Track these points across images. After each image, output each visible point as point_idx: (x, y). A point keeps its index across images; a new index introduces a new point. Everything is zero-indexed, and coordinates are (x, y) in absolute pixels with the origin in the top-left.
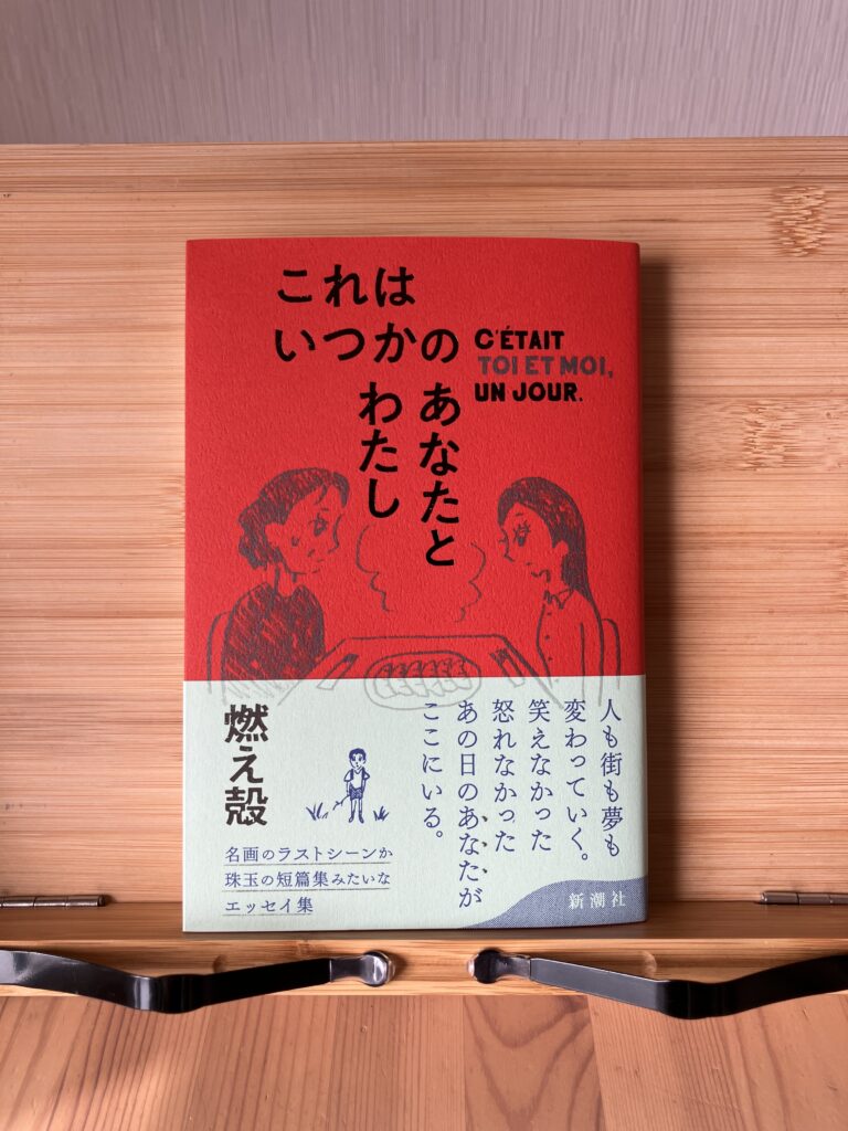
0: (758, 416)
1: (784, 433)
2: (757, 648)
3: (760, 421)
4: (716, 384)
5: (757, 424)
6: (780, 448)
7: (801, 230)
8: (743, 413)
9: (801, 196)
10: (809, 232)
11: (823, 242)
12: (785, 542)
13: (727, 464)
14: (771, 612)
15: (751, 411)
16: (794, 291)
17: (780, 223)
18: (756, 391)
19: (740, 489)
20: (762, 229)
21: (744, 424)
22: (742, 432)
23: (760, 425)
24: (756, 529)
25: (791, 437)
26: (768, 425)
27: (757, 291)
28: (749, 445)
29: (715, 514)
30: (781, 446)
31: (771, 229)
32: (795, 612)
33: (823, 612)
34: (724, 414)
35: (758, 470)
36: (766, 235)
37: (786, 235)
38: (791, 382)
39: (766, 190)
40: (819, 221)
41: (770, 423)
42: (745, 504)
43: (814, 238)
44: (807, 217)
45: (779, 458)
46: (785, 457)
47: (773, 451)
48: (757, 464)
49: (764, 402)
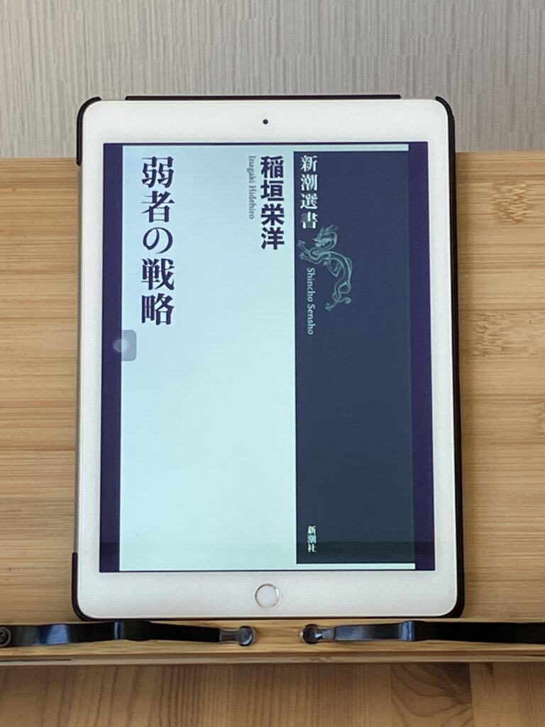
0: (484, 322)
1: (503, 333)
3: (486, 326)
5: (484, 327)
6: (499, 342)
7: (512, 208)
8: (476, 321)
9: (511, 187)
10: (517, 209)
11: (525, 216)
15: (481, 320)
16: (508, 245)
17: (499, 204)
18: (483, 307)
20: (488, 208)
21: (477, 328)
22: (475, 332)
23: (486, 328)
25: (505, 335)
26: (492, 329)
28: (480, 341)
31: (493, 207)
33: (526, 443)
35: (486, 356)
36: (492, 211)
37: (502, 211)
38: (505, 301)
39: (491, 184)
40: (523, 203)
41: (492, 326)
43: (520, 213)
44: (515, 200)
45: (500, 349)
46: (503, 348)
47: (495, 344)
48: (485, 353)
49: (489, 314)
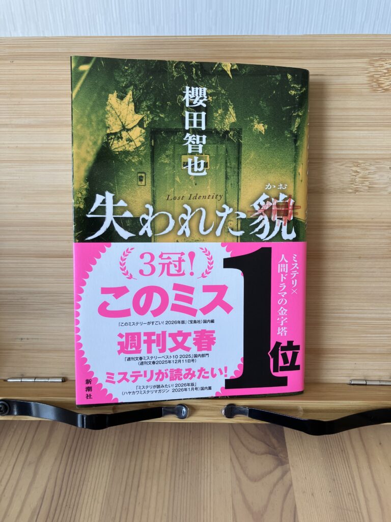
0: (357, 168)
1: (370, 176)
2: (353, 273)
3: (358, 171)
4: (339, 153)
5: (356, 172)
6: (367, 183)
7: (382, 80)
8: (351, 167)
9: (383, 63)
10: (386, 80)
12: (367, 226)
13: (343, 191)
14: (360, 258)
15: (355, 166)
16: (377, 109)
17: (372, 76)
18: (357, 156)
19: (348, 202)
20: (364, 79)
21: (351, 172)
22: (349, 175)
23: (358, 172)
24: (354, 220)
25: (372, 178)
26: (362, 173)
27: (359, 109)
28: (353, 182)
29: (337, 213)
30: (368, 182)
31: (368, 79)
32: (371, 258)
33: (383, 258)
34: (342, 167)
35: (357, 193)
36: (366, 82)
37: (375, 82)
38: (374, 152)
39: (366, 60)
41: (363, 171)
42: (349, 209)
43: (388, 83)
44: (385, 73)
45: (367, 188)
46: (369, 187)
47: (364, 185)
48: (356, 191)
49: (361, 162)
